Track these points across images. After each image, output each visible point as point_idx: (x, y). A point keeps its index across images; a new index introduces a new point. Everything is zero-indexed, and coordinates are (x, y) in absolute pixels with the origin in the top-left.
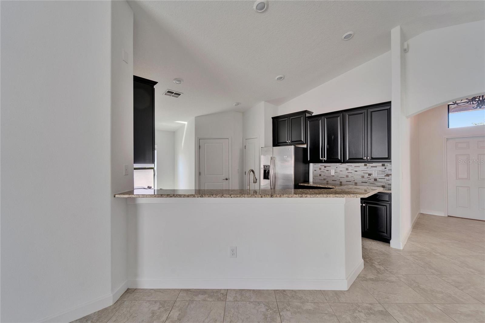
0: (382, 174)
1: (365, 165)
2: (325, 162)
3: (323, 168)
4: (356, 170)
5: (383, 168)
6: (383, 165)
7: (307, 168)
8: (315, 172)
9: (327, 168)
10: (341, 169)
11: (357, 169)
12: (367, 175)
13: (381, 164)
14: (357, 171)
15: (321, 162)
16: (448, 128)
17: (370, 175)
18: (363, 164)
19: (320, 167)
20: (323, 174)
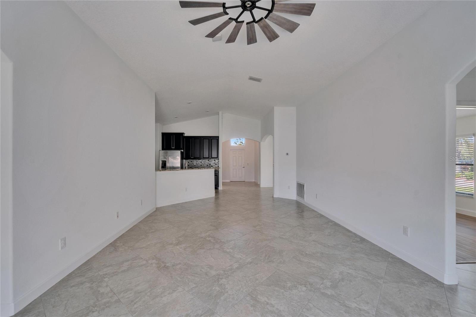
1: (208, 160)
2: (193, 159)
3: (190, 162)
6: (215, 160)
9: (192, 162)
10: (199, 162)
11: (205, 162)
12: (209, 165)
15: (191, 159)
17: (210, 164)
19: (189, 161)
20: (190, 165)
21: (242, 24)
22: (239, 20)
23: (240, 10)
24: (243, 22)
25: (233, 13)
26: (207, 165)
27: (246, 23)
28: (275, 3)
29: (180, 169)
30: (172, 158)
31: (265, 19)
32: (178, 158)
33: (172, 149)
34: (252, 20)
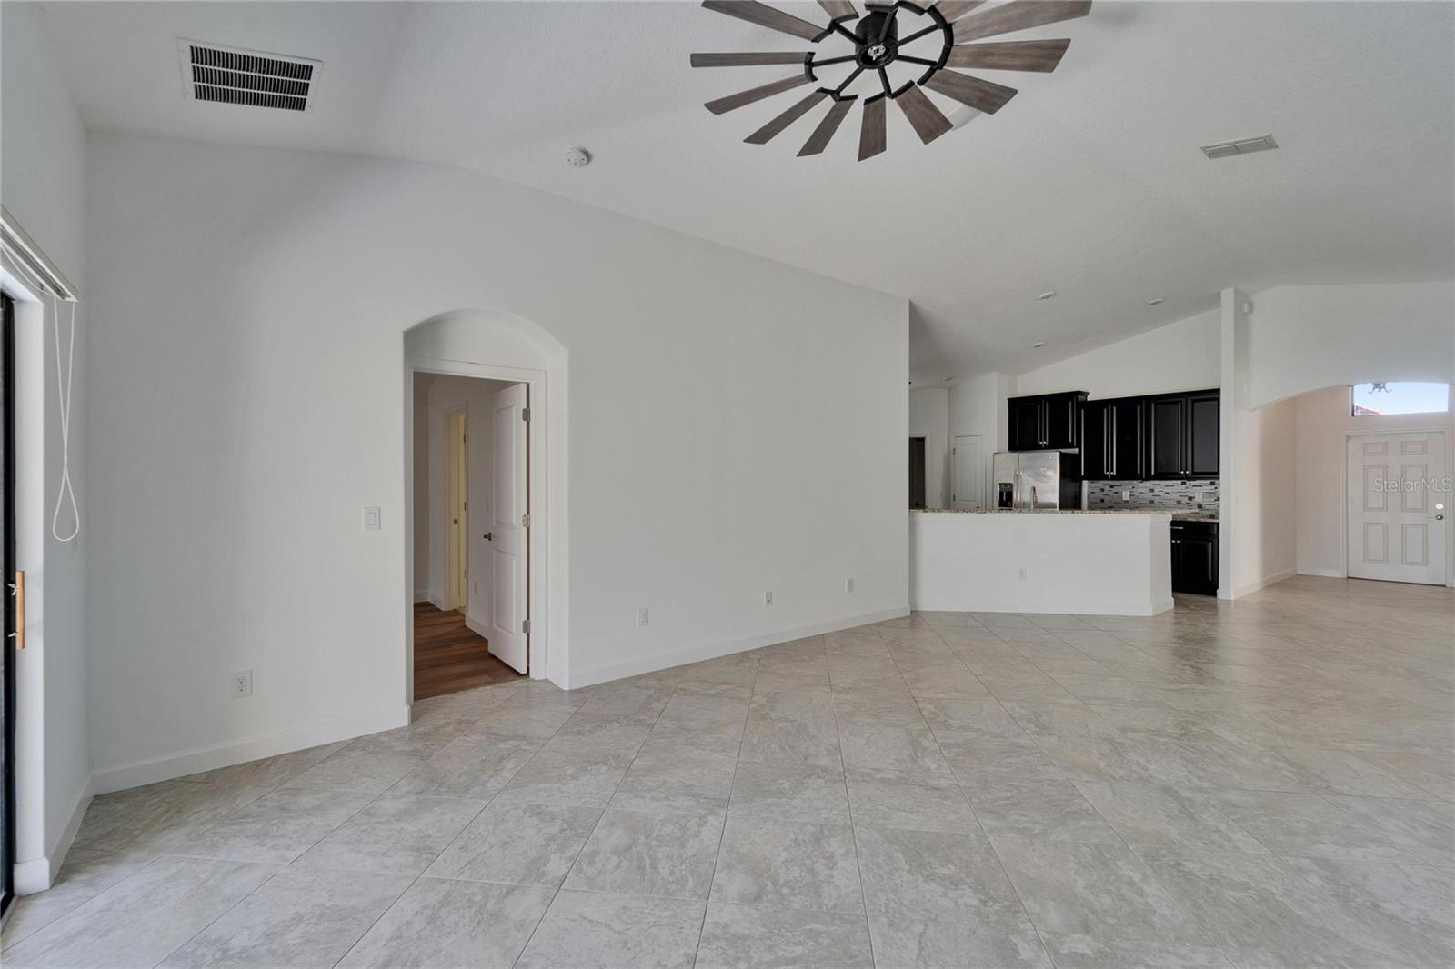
0: (1210, 497)
1: (1184, 483)
2: (1113, 478)
3: (1108, 488)
4: (1168, 491)
5: (1213, 487)
6: (1212, 484)
7: (1078, 489)
8: (1092, 495)
9: (1116, 489)
10: (1141, 490)
11: (1169, 489)
13: (1208, 482)
14: (1168, 493)
15: (1106, 478)
17: (1190, 499)
18: (1180, 482)
19: (1103, 487)
20: (1107, 499)
21: (851, 105)
22: (843, 94)
23: (853, 66)
24: (855, 97)
25: (830, 77)
26: (1179, 502)
27: (863, 101)
28: (955, 43)
29: (1058, 509)
30: (1029, 476)
31: (918, 86)
32: (1049, 477)
33: (1039, 448)
34: (881, 89)
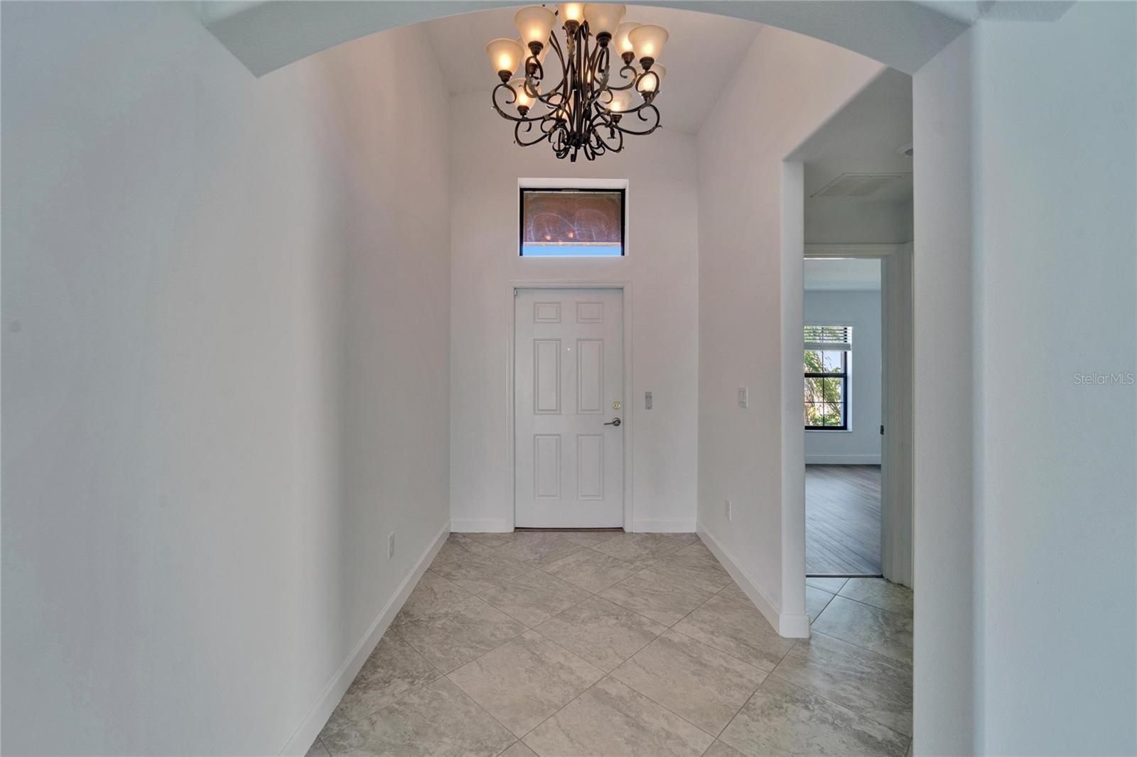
16: (521, 254)
